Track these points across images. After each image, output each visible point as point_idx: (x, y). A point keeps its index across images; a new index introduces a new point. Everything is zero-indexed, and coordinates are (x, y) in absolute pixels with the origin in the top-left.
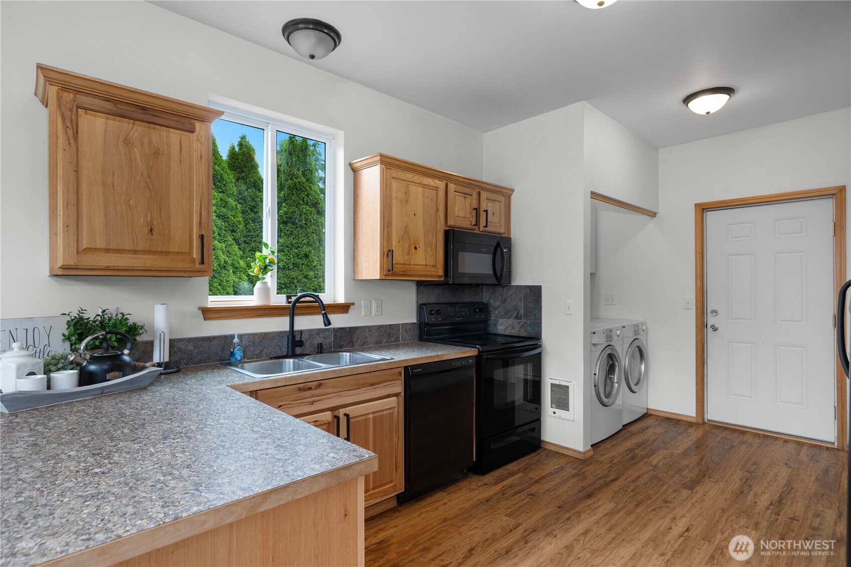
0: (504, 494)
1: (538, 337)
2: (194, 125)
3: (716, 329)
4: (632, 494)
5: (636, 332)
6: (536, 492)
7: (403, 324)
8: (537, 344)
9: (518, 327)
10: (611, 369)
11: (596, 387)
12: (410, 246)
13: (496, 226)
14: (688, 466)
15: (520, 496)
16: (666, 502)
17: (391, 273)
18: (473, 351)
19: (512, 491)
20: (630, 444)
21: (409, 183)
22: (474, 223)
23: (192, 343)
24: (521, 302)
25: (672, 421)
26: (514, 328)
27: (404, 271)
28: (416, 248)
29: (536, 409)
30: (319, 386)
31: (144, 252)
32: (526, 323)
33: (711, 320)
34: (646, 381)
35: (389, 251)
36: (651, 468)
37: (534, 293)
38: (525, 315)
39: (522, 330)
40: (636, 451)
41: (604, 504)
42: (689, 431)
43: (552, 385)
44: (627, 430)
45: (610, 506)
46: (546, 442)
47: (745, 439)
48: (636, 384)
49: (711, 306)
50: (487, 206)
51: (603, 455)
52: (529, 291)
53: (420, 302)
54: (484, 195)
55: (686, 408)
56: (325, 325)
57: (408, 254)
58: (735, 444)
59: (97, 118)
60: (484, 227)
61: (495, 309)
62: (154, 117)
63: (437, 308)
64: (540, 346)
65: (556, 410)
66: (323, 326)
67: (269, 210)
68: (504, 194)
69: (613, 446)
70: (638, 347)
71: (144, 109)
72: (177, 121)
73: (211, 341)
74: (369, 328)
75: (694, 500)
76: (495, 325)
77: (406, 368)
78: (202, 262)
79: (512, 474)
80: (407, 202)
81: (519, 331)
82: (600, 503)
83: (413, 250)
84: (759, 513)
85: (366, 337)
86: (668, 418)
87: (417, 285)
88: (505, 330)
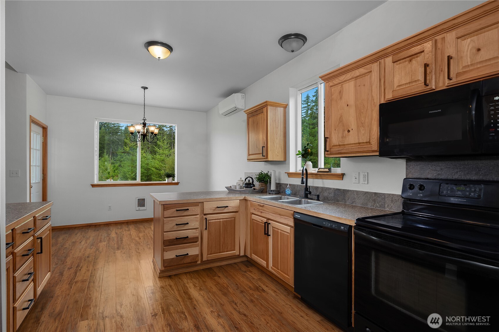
7: (389, 195)
12: (344, 131)
17: (329, 153)
18: (350, 220)
21: (342, 84)
22: (426, 82)
27: (339, 151)
28: (349, 131)
31: (256, 154)
35: (327, 138)
54: (450, 37)
57: (343, 137)
60: (453, 78)
71: (256, 111)
77: (294, 213)
80: (341, 98)
85: (355, 198)
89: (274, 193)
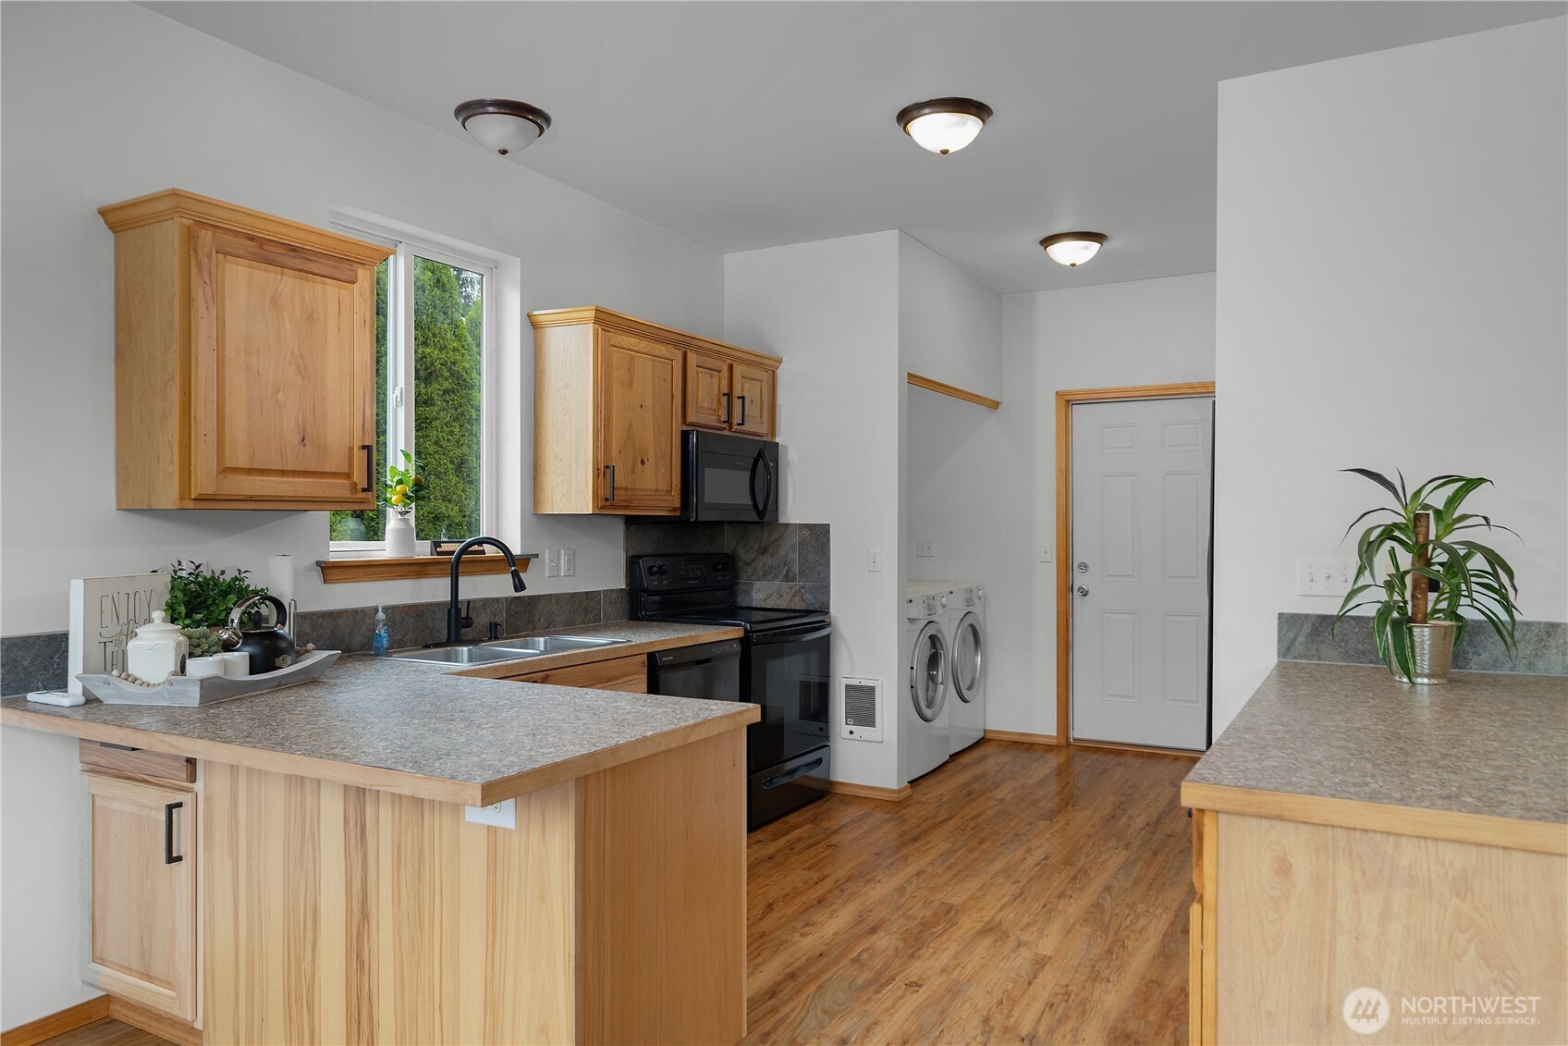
0: (792, 849)
1: (825, 610)
2: (356, 272)
3: (1085, 592)
4: (973, 831)
5: (969, 602)
6: (838, 843)
7: (606, 591)
8: (823, 621)
9: (788, 594)
10: (933, 661)
11: (914, 689)
12: (635, 459)
13: (755, 425)
14: (1046, 796)
15: (817, 849)
16: (1017, 835)
17: (608, 503)
18: (733, 631)
19: (803, 845)
20: (962, 778)
21: (633, 353)
22: (724, 418)
23: (308, 622)
24: (794, 552)
25: (1023, 746)
26: (782, 596)
27: (626, 501)
28: (643, 462)
29: (821, 729)
30: (546, 678)
31: (294, 473)
32: (803, 587)
33: (1080, 580)
34: (982, 687)
35: (607, 467)
36: (996, 803)
37: (818, 536)
38: (802, 573)
39: (797, 599)
40: (973, 786)
41: (939, 844)
42: (1046, 757)
43: (847, 687)
44: (956, 762)
45: (944, 847)
46: (837, 782)
47: (1123, 760)
48: (970, 688)
49: (1079, 557)
50: (743, 390)
51: (925, 794)
52: (807, 533)
53: (631, 553)
54: (738, 370)
55: (1044, 725)
56: (516, 590)
57: (633, 472)
58: (1109, 767)
59: (240, 267)
60: (739, 424)
61: (749, 564)
62: (307, 262)
63: (659, 562)
64: (829, 624)
65: (853, 728)
66: (513, 594)
67: (401, 393)
68: (768, 368)
69: (939, 782)
70: (972, 626)
71: (294, 249)
72: (335, 267)
73: (335, 618)
74: (557, 596)
75: (1055, 829)
76: (748, 592)
77: (651, 656)
79: (795, 827)
80: (631, 385)
81: (791, 601)
82: (930, 845)
83: (640, 465)
84: (1132, 834)
85: (553, 614)
86: (1016, 742)
87: (626, 523)
88: (765, 600)
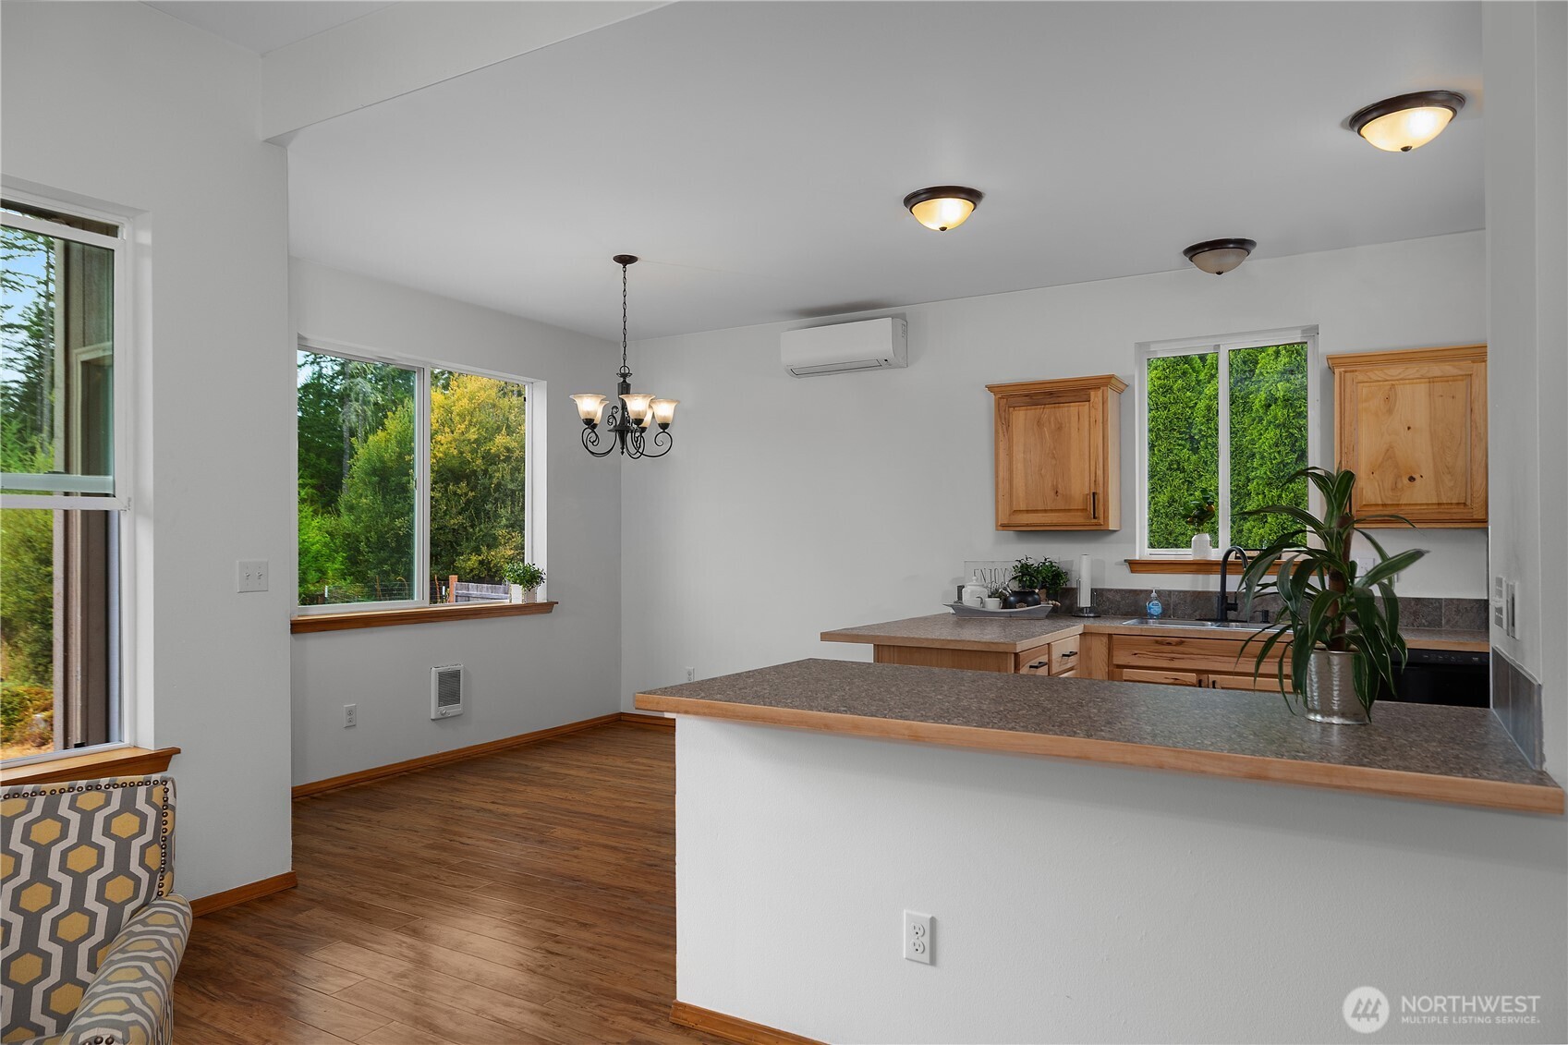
2: (1089, 395)
12: (1398, 477)
21: (1393, 382)
28: (1412, 479)
30: (1181, 643)
31: (1052, 511)
57: (1394, 488)
59: (1022, 412)
78: (1094, 518)
80: (1390, 411)
83: (1406, 481)
89: (1092, 615)
